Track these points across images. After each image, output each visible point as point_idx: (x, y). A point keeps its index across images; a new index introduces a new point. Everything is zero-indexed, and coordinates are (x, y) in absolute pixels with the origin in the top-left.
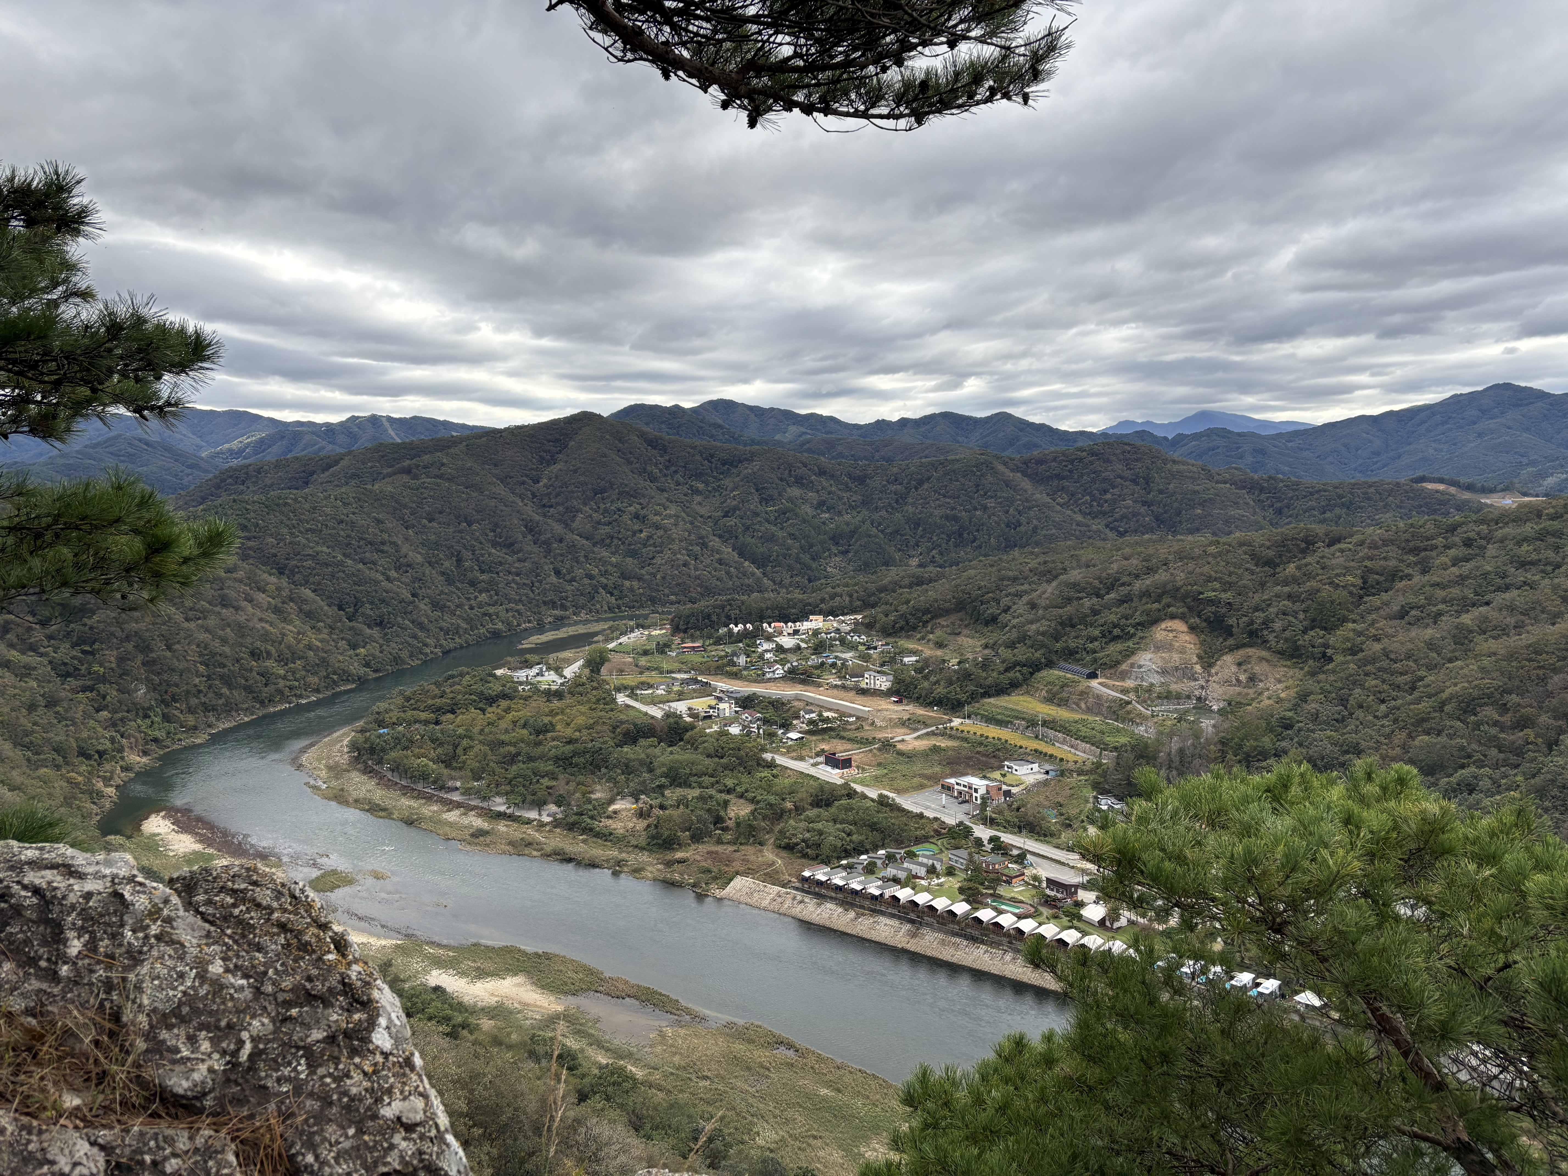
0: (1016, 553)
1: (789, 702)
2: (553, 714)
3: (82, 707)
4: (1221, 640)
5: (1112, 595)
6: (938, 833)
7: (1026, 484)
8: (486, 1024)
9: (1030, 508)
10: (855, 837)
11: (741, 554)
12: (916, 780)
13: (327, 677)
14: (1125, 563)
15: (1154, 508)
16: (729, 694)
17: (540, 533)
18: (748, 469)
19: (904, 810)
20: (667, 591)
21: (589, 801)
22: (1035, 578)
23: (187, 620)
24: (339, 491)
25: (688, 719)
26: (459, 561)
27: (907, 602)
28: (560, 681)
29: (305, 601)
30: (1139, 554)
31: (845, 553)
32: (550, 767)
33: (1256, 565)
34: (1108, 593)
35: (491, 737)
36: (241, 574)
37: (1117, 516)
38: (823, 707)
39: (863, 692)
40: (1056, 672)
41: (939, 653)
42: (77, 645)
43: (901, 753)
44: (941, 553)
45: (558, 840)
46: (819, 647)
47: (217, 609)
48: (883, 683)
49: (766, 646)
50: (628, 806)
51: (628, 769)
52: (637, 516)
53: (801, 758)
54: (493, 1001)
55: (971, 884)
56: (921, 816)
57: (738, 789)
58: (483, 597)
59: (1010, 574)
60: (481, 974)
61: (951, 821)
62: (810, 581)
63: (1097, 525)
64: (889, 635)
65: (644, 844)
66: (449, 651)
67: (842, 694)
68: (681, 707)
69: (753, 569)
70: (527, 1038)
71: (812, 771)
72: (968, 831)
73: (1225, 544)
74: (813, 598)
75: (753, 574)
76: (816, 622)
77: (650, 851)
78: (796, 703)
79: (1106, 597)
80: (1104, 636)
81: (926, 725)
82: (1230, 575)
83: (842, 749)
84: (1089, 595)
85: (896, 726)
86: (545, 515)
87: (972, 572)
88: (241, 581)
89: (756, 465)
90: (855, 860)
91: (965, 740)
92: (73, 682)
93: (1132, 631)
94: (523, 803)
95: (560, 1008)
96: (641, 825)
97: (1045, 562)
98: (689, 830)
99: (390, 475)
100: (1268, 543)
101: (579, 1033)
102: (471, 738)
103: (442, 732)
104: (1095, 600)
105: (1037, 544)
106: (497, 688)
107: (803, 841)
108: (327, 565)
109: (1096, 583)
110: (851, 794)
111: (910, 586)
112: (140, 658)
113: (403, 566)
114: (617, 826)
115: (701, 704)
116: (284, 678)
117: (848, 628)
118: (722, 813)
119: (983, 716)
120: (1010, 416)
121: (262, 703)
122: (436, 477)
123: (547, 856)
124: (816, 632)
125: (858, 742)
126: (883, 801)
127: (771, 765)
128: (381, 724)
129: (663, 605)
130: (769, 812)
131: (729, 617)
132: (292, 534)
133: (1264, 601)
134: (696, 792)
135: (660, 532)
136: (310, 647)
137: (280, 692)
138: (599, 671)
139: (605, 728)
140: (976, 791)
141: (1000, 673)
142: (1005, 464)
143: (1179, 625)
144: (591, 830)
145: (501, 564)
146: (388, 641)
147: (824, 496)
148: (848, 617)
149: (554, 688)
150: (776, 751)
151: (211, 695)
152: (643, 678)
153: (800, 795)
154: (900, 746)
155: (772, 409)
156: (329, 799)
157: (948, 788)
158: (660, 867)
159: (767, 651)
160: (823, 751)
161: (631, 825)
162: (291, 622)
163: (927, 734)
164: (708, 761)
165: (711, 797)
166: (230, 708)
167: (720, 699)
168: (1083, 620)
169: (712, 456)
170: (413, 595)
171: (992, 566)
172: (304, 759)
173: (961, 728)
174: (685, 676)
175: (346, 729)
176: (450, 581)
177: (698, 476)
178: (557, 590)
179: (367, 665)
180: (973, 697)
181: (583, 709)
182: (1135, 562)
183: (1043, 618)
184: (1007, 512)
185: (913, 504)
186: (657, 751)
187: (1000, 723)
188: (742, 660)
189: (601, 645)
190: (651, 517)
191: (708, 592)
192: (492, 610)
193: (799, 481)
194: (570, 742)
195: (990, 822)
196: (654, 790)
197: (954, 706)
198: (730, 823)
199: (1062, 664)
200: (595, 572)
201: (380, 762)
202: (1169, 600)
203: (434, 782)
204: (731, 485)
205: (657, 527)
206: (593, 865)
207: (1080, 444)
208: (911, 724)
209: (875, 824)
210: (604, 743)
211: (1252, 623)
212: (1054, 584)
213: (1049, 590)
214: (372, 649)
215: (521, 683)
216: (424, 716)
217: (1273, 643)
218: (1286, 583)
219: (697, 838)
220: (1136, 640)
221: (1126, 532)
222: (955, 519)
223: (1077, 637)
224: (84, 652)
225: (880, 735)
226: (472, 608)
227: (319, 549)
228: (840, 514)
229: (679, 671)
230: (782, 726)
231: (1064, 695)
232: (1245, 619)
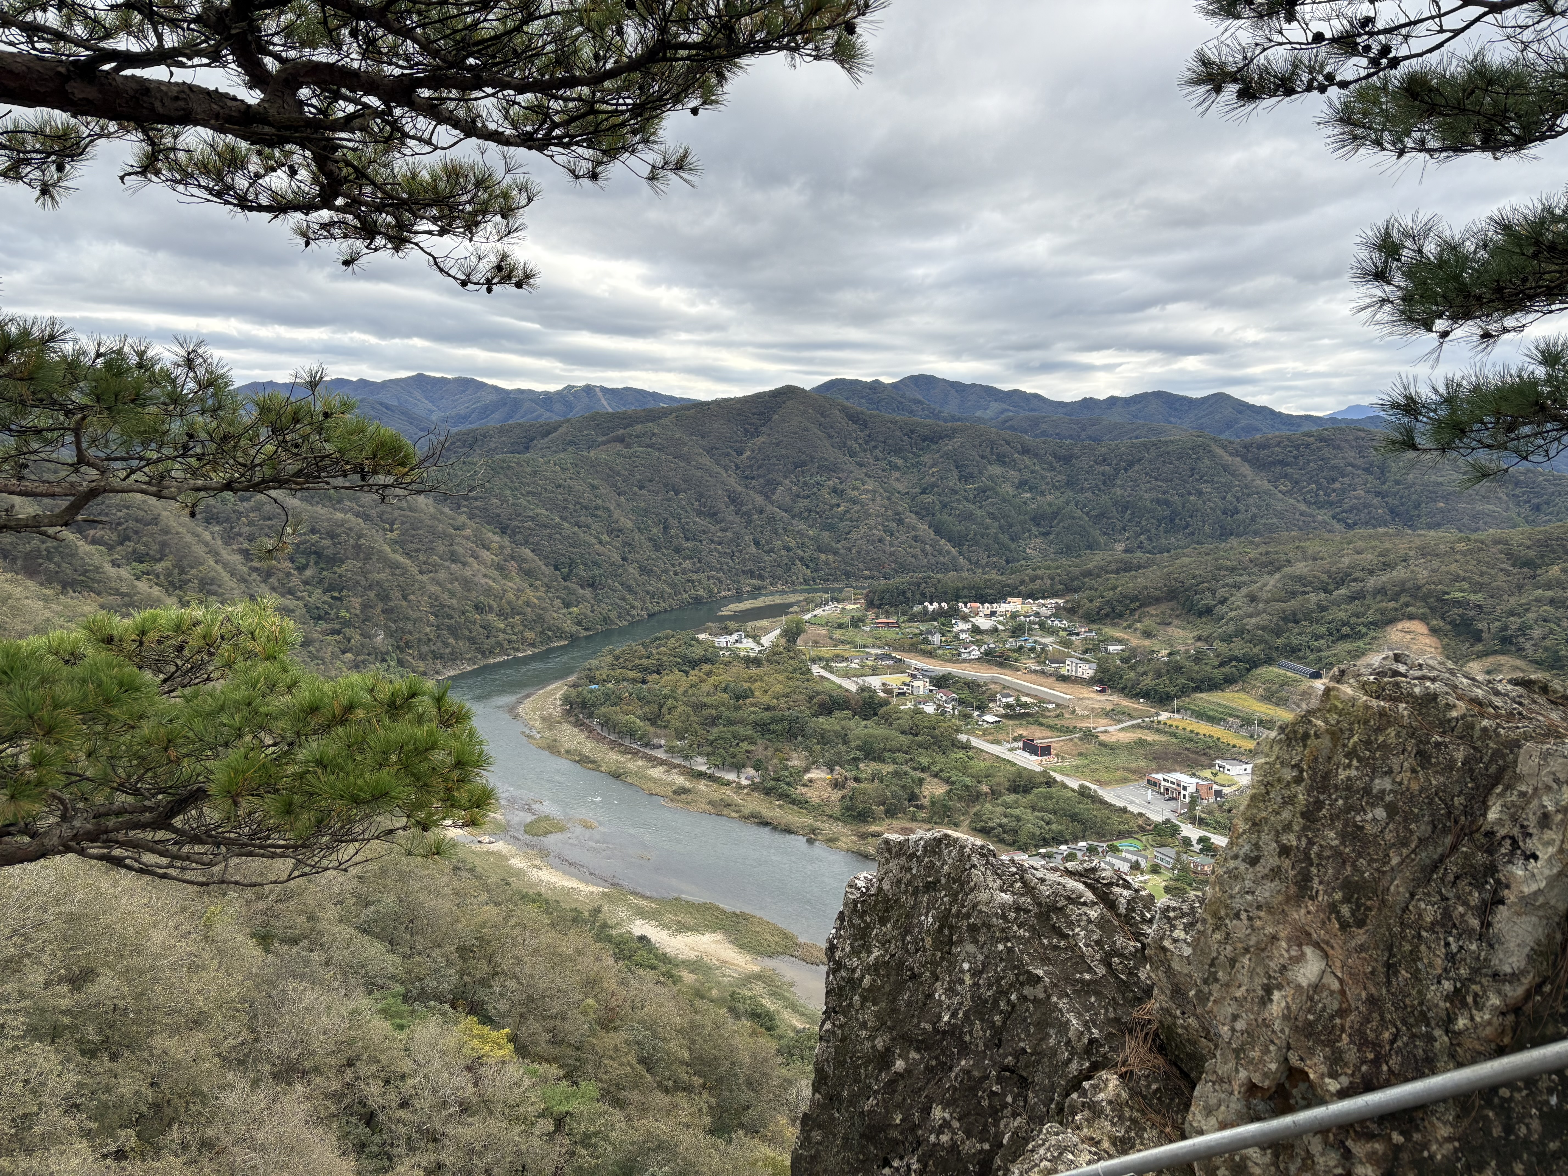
0: (1233, 541)
1: (986, 684)
2: (751, 680)
3: (330, 649)
4: (1467, 645)
5: (1342, 591)
6: (1142, 829)
7: (1246, 469)
8: (688, 977)
9: (1249, 495)
10: (1054, 827)
11: (937, 532)
12: (1120, 774)
13: (542, 633)
14: (1357, 557)
15: (1390, 500)
16: (924, 673)
17: (742, 504)
18: (948, 446)
19: (1106, 803)
20: (861, 566)
21: (786, 768)
22: (1255, 569)
23: (421, 572)
24: (557, 457)
25: (882, 695)
26: (666, 528)
27: (1114, 588)
28: (758, 649)
29: (525, 560)
30: (1374, 548)
31: (1046, 534)
32: (749, 731)
33: (1513, 566)
34: (1337, 589)
35: (694, 699)
36: (468, 532)
37: (1345, 506)
38: (1020, 692)
39: (1064, 679)
40: (1276, 670)
41: (1147, 643)
42: (328, 591)
43: (1103, 745)
44: (1149, 539)
45: (755, 804)
46: (1018, 631)
47: (447, 564)
48: (1086, 671)
49: (962, 626)
50: (823, 775)
51: (824, 739)
52: (835, 491)
53: (998, 742)
54: (692, 955)
55: (1178, 884)
56: (1124, 810)
57: (933, 768)
58: (687, 564)
59: (1229, 563)
60: (682, 928)
61: (1157, 818)
62: (1008, 562)
63: (1322, 516)
64: (1093, 621)
65: (838, 814)
66: (654, 615)
67: (1041, 679)
68: (875, 682)
69: (949, 547)
70: (727, 995)
71: (1009, 756)
72: (1175, 830)
73: (1476, 541)
74: (1013, 579)
75: (949, 552)
76: (1014, 605)
77: (844, 822)
78: (992, 686)
79: (1335, 593)
80: (1331, 634)
81: (1131, 717)
82: (1482, 574)
83: (1041, 736)
84: (1315, 589)
85: (1097, 716)
86: (747, 487)
87: (1186, 560)
88: (467, 538)
89: (957, 441)
90: (1054, 850)
91: (1174, 735)
92: (323, 625)
93: (1364, 630)
94: (722, 765)
95: (756, 969)
96: (836, 795)
97: (1267, 553)
98: (883, 804)
99: (604, 443)
100: (1528, 543)
101: (775, 994)
102: (675, 698)
103: (649, 690)
104: (1322, 595)
105: (1256, 533)
106: (699, 652)
107: (1000, 825)
108: (545, 526)
109: (1324, 577)
110: (1050, 782)
111: (1117, 572)
112: (380, 606)
113: (615, 531)
114: (813, 795)
115: (895, 681)
116: (504, 631)
117: (1049, 612)
118: (917, 791)
119: (1193, 712)
120: (1229, 397)
121: (483, 654)
122: (647, 446)
123: (744, 818)
124: (1014, 615)
125: (1057, 730)
126: (1083, 792)
127: (966, 747)
128: (592, 680)
129: (857, 580)
130: (964, 794)
131: (923, 595)
132: (514, 496)
133: (1521, 605)
134: (891, 768)
135: (857, 507)
136: (528, 604)
137: (499, 644)
138: (795, 642)
139: (802, 697)
140: (1185, 788)
141: (1214, 667)
142: (1224, 447)
143: (1418, 627)
144: (787, 796)
145: (704, 532)
146: (599, 601)
147: (1027, 475)
148: (1048, 601)
149: (752, 655)
150: (971, 733)
151: (439, 644)
152: (838, 651)
153: (997, 780)
154: (1102, 737)
155: (974, 385)
156: (543, 749)
157: (1154, 784)
158: (854, 838)
159: (962, 631)
160: (1021, 736)
161: (826, 795)
162: (511, 579)
163: (1133, 726)
164: (902, 738)
165: (906, 774)
166: (454, 658)
167: (914, 677)
168: (1308, 616)
169: (912, 432)
170: (624, 559)
171: (1207, 554)
172: (520, 709)
173: (1169, 722)
174: (879, 651)
175: (558, 684)
176: (657, 548)
177: (898, 451)
178: (756, 560)
179: (579, 623)
180: (1184, 691)
181: (780, 677)
182: (1370, 557)
183: (1264, 611)
184: (1224, 498)
185: (1122, 487)
186: (852, 724)
187: (1211, 720)
188: (937, 639)
189: (797, 616)
190: (849, 491)
191: (902, 568)
192: (694, 577)
193: (1001, 460)
194: (768, 709)
195: (1200, 822)
196: (848, 762)
197: (1162, 700)
198: (925, 802)
199: (1284, 661)
200: (793, 544)
201: (590, 716)
202: (1408, 599)
203: (640, 739)
204: (931, 462)
205: (855, 502)
206: (789, 831)
207: (1305, 429)
208: (1114, 715)
209: (1076, 814)
210: (801, 712)
211: (1505, 628)
212: (1277, 576)
213: (1272, 582)
214: (583, 608)
215: (721, 649)
216: (632, 674)
217: (1531, 652)
218: (1548, 586)
219: (891, 813)
220: (1367, 640)
221: (1355, 524)
222: (1167, 503)
223: (1300, 634)
224: (333, 598)
225: (1082, 724)
226: (676, 574)
227: (539, 511)
228: (1042, 493)
229: (873, 646)
230: (978, 708)
231: (1284, 694)
232: (1497, 624)
